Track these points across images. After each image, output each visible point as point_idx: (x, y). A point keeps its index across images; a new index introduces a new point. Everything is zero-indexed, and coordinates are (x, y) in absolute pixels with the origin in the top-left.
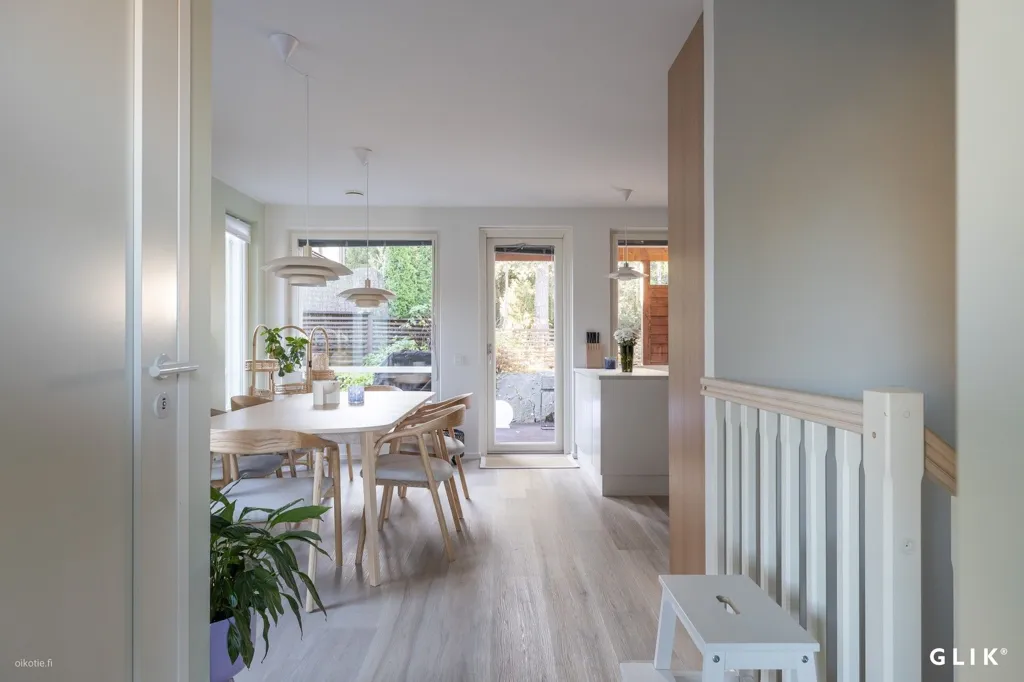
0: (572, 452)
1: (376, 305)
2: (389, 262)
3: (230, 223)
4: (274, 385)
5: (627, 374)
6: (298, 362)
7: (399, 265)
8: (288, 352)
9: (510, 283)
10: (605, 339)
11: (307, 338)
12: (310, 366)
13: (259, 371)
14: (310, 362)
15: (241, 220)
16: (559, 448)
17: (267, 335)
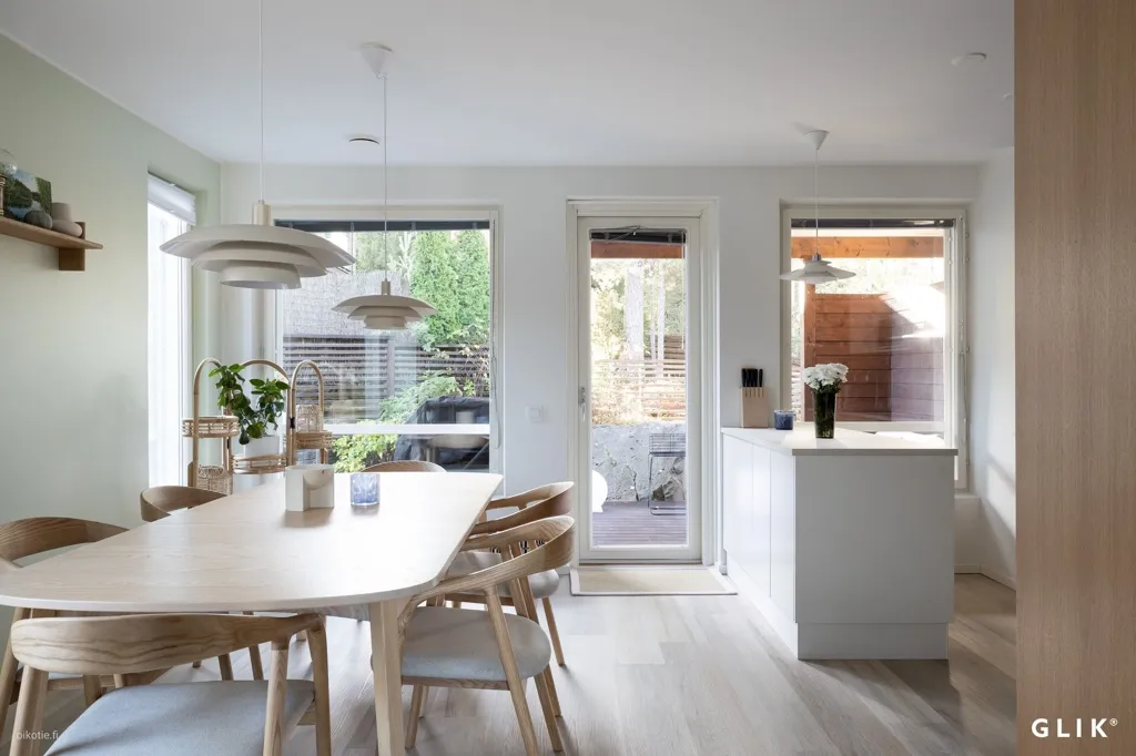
0: (718, 563)
1: (401, 325)
2: (418, 265)
3: (156, 188)
4: (231, 458)
5: (826, 444)
6: (272, 420)
7: (432, 269)
8: (255, 405)
10: (771, 379)
11: (287, 382)
13: (204, 437)
14: (292, 420)
15: (177, 186)
16: (693, 555)
17: (220, 375)
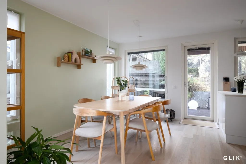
0: (217, 122)
2: (161, 58)
3: (108, 49)
6: (125, 87)
7: (164, 59)
8: (122, 84)
9: (201, 63)
10: (231, 80)
12: (129, 88)
13: (114, 89)
14: (129, 87)
15: (112, 48)
16: (212, 119)
17: (117, 79)
